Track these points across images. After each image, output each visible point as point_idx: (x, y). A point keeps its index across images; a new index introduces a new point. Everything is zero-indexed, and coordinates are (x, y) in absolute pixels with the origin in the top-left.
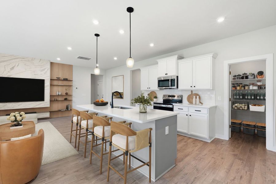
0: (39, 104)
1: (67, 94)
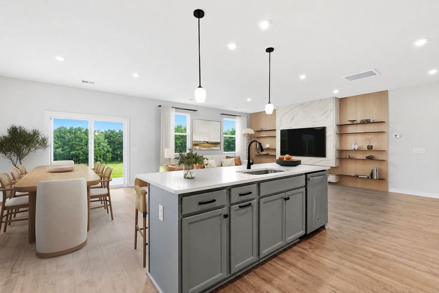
0: (319, 161)
1: (370, 148)
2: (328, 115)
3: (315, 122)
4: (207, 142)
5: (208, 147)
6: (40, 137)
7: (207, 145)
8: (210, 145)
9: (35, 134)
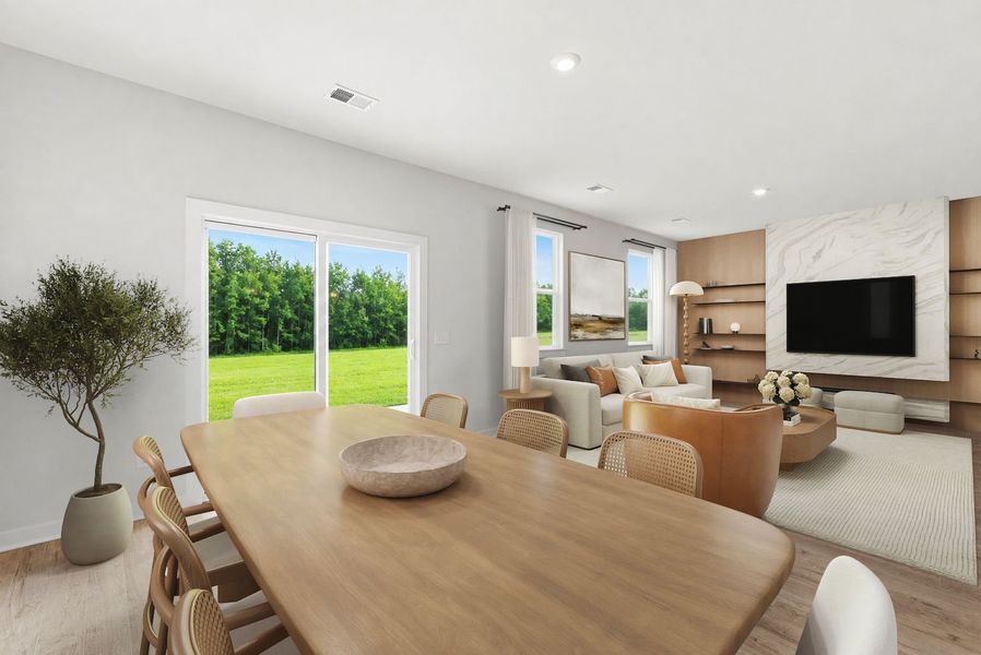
0: (901, 368)
2: (929, 245)
3: (886, 262)
4: (600, 318)
5: (603, 331)
6: (162, 310)
7: (599, 325)
8: (607, 326)
9: (146, 295)
